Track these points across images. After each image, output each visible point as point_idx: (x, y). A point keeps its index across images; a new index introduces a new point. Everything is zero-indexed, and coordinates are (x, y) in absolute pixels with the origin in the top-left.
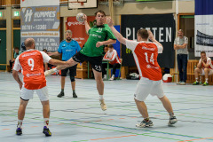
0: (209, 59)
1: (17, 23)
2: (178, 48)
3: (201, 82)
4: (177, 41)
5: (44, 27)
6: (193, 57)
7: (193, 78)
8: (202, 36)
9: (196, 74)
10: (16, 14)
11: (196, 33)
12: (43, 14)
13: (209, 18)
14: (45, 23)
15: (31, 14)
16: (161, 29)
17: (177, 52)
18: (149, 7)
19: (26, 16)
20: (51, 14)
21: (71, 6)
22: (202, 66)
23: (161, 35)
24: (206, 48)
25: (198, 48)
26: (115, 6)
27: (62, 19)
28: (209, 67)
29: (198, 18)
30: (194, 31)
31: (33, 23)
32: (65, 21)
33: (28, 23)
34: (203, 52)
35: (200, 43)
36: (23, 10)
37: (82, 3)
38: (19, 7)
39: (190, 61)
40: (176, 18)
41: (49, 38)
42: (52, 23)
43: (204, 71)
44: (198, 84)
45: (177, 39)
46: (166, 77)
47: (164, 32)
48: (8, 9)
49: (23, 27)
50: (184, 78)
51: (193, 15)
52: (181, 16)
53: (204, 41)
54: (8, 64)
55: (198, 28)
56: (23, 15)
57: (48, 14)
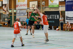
0: (69, 24)
1: (15, 13)
2: (61, 21)
3: (67, 30)
4: (60, 19)
5: (23, 15)
6: (65, 23)
7: (65, 29)
8: (67, 17)
9: (66, 28)
10: (15, 11)
11: (66, 16)
12: (23, 11)
13: (69, 12)
14: (23, 14)
15: (19, 11)
16: (56, 15)
17: (60, 22)
18: (52, 9)
19: (18, 11)
20: (25, 11)
21: (30, 9)
22: (67, 26)
23: (56, 17)
24: (68, 21)
25: (66, 21)
26: (43, 9)
27: (28, 12)
28: (69, 26)
29: (66, 12)
30: (65, 16)
31: (20, 13)
32: (29, 13)
33: (18, 14)
34: (68, 22)
35: (67, 19)
36: (17, 10)
37: (33, 8)
38: (16, 9)
39: (64, 24)
40: (60, 12)
41: (24, 18)
42: (25, 14)
43: (68, 27)
44: (66, 31)
45: (60, 18)
46: (57, 29)
47: (57, 16)
48: (13, 10)
49: (17, 15)
50: (62, 29)
51: (65, 11)
52: (61, 11)
53: (68, 19)
54: (13, 25)
55: (66, 15)
56: (17, 11)
57: (24, 11)
